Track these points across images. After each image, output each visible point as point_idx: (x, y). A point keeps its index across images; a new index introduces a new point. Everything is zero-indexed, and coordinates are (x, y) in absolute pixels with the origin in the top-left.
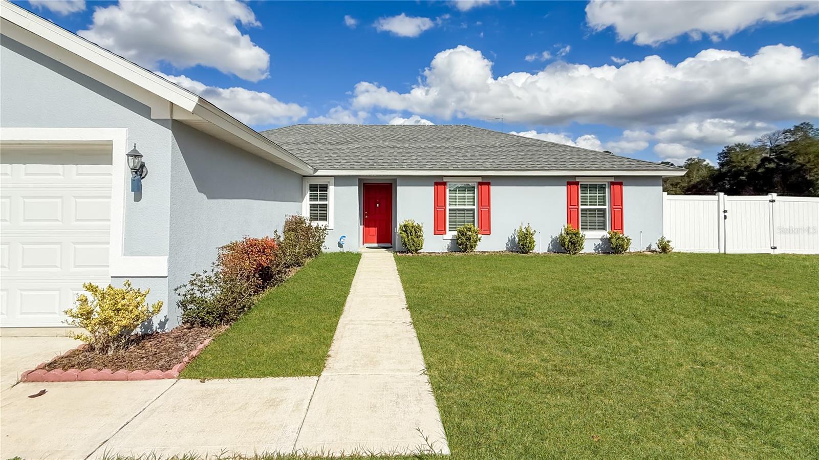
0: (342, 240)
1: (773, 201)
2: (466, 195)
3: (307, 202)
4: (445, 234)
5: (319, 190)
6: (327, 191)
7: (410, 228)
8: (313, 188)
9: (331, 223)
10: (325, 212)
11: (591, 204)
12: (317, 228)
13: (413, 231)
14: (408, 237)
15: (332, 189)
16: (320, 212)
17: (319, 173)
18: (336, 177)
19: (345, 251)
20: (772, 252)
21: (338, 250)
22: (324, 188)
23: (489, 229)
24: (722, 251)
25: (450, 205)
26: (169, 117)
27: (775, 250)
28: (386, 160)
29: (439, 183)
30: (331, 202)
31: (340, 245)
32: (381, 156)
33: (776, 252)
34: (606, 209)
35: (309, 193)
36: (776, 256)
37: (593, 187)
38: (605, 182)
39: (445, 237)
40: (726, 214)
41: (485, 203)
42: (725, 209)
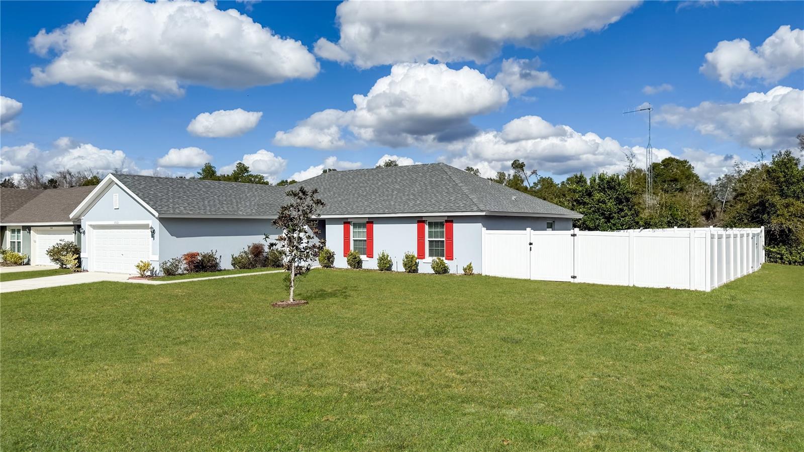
1: (574, 235)
2: (361, 230)
11: (435, 237)
20: (572, 280)
23: (373, 254)
25: (353, 237)
27: (575, 279)
29: (346, 223)
33: (576, 281)
34: (444, 241)
36: (574, 284)
37: (437, 224)
38: (443, 220)
40: (531, 246)
41: (370, 235)
42: (531, 242)
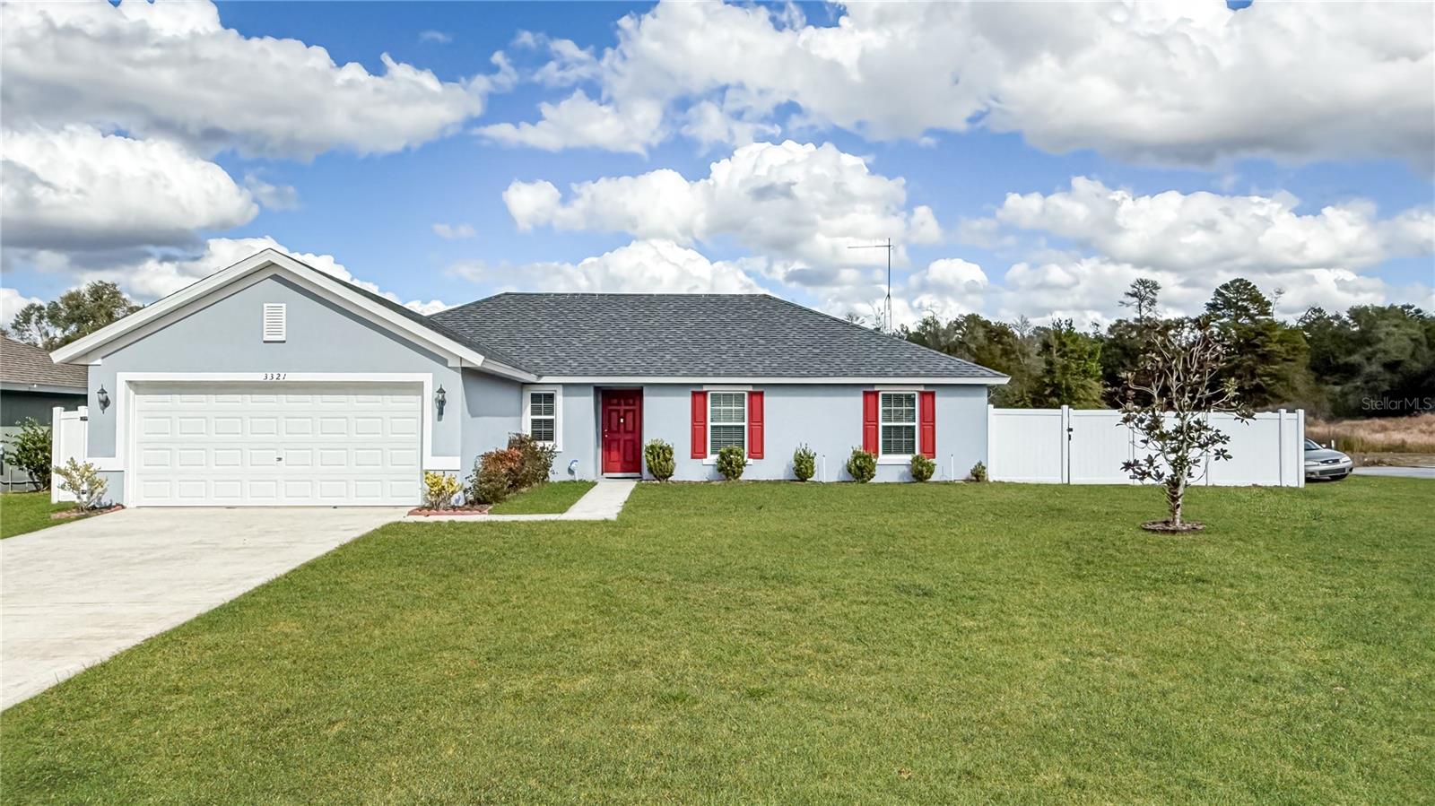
0: (573, 465)
2: (734, 408)
3: (528, 417)
4: (706, 457)
5: (544, 401)
6: (553, 403)
7: (658, 449)
8: (536, 398)
9: (559, 442)
10: (551, 430)
11: (895, 421)
12: (543, 448)
13: (663, 453)
14: (654, 459)
15: (559, 401)
16: (544, 430)
17: (545, 380)
18: (565, 385)
19: (577, 479)
20: (1131, 482)
21: (568, 477)
22: (550, 398)
23: (762, 452)
24: (1066, 481)
25: (712, 421)
26: (459, 366)
27: (1135, 479)
28: (630, 361)
29: (698, 393)
30: (559, 417)
31: (571, 471)
32: (624, 355)
33: (1137, 482)
34: (914, 426)
35: (530, 404)
37: (899, 399)
38: (915, 392)
39: (705, 461)
40: (1070, 433)
41: (757, 417)
42: (1071, 427)
